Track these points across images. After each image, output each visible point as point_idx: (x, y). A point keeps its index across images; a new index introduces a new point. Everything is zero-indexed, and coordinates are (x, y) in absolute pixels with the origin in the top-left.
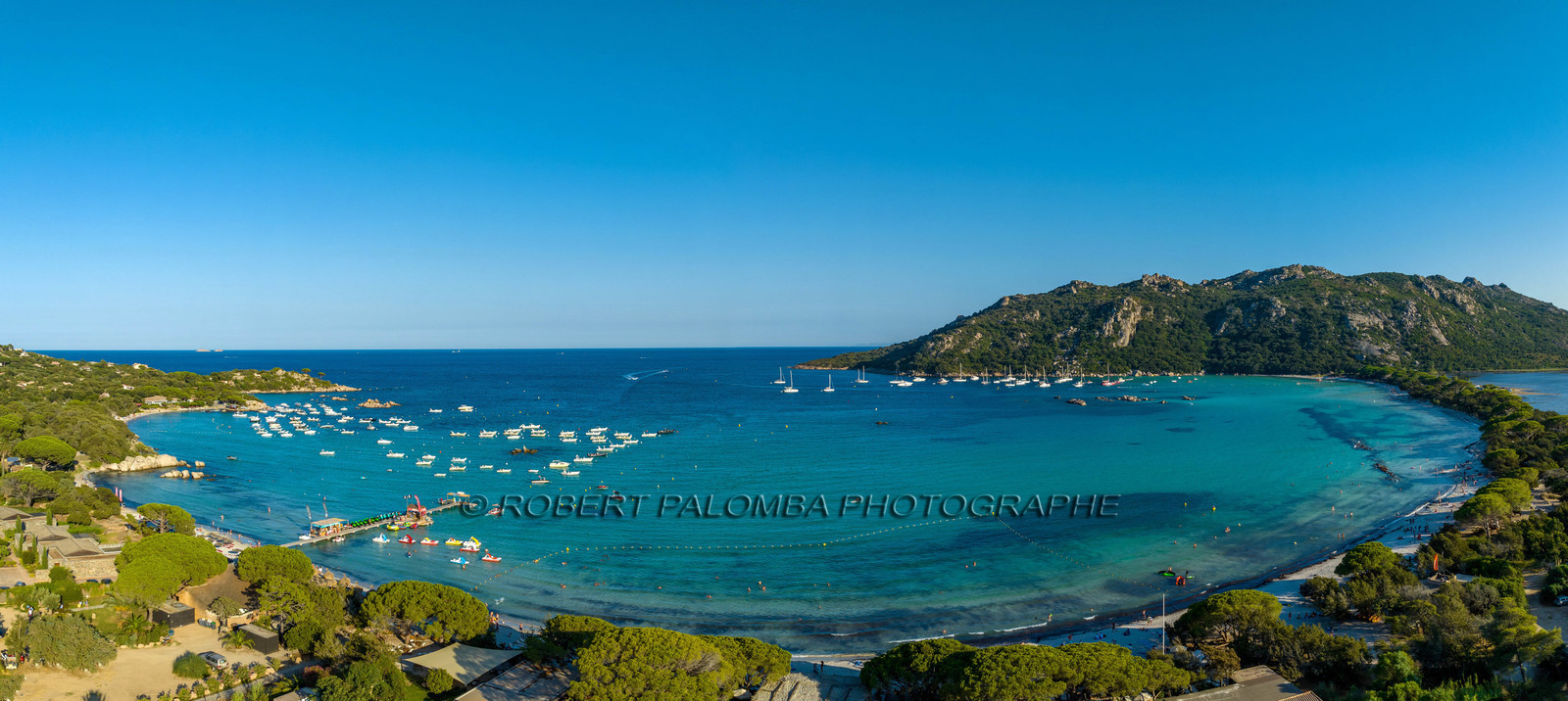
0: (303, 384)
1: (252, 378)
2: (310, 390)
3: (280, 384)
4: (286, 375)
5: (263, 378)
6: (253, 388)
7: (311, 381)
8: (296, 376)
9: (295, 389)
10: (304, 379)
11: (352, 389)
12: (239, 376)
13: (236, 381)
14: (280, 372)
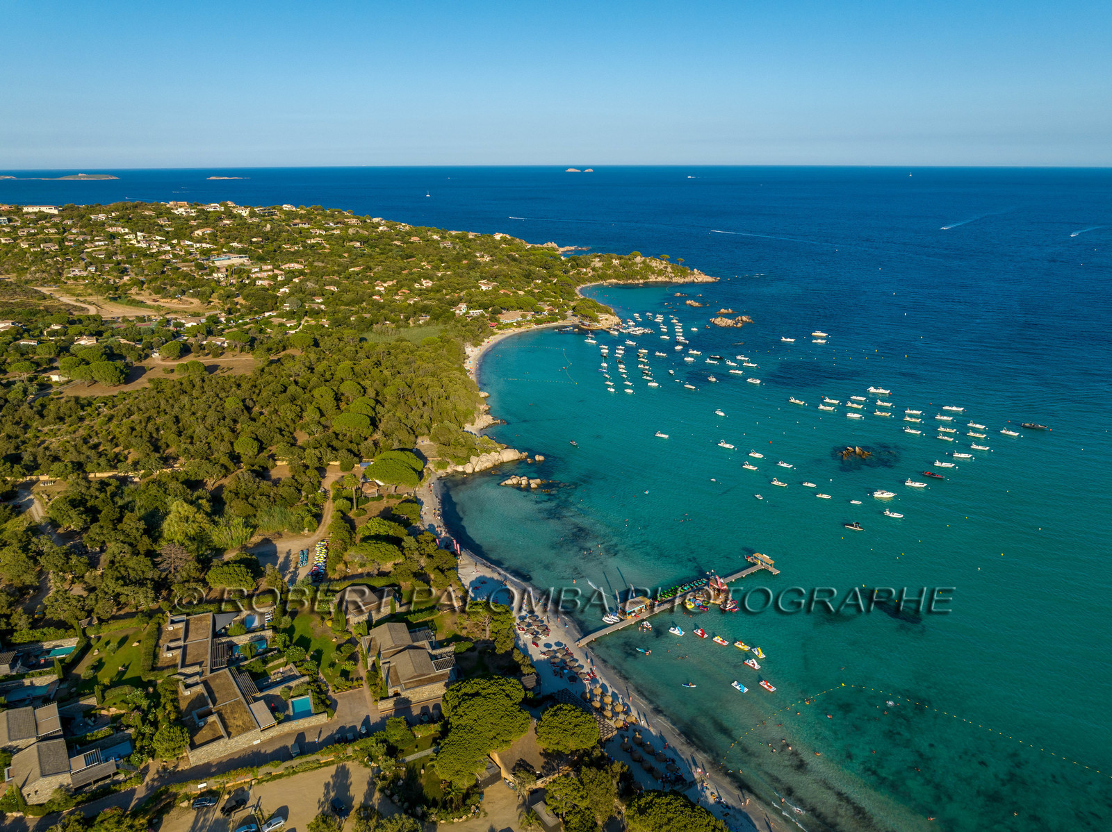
0: (661, 273)
1: (609, 265)
2: (667, 279)
3: (638, 273)
4: (644, 262)
5: (621, 265)
6: (610, 277)
7: (669, 270)
8: (655, 264)
9: (652, 279)
10: (662, 267)
11: (709, 279)
12: (597, 263)
13: (594, 269)
14: (639, 259)
